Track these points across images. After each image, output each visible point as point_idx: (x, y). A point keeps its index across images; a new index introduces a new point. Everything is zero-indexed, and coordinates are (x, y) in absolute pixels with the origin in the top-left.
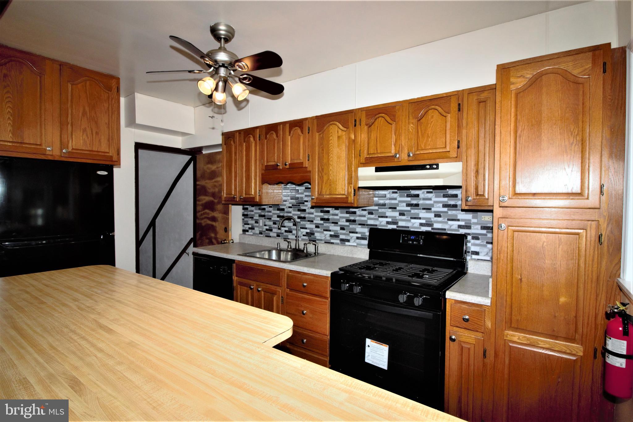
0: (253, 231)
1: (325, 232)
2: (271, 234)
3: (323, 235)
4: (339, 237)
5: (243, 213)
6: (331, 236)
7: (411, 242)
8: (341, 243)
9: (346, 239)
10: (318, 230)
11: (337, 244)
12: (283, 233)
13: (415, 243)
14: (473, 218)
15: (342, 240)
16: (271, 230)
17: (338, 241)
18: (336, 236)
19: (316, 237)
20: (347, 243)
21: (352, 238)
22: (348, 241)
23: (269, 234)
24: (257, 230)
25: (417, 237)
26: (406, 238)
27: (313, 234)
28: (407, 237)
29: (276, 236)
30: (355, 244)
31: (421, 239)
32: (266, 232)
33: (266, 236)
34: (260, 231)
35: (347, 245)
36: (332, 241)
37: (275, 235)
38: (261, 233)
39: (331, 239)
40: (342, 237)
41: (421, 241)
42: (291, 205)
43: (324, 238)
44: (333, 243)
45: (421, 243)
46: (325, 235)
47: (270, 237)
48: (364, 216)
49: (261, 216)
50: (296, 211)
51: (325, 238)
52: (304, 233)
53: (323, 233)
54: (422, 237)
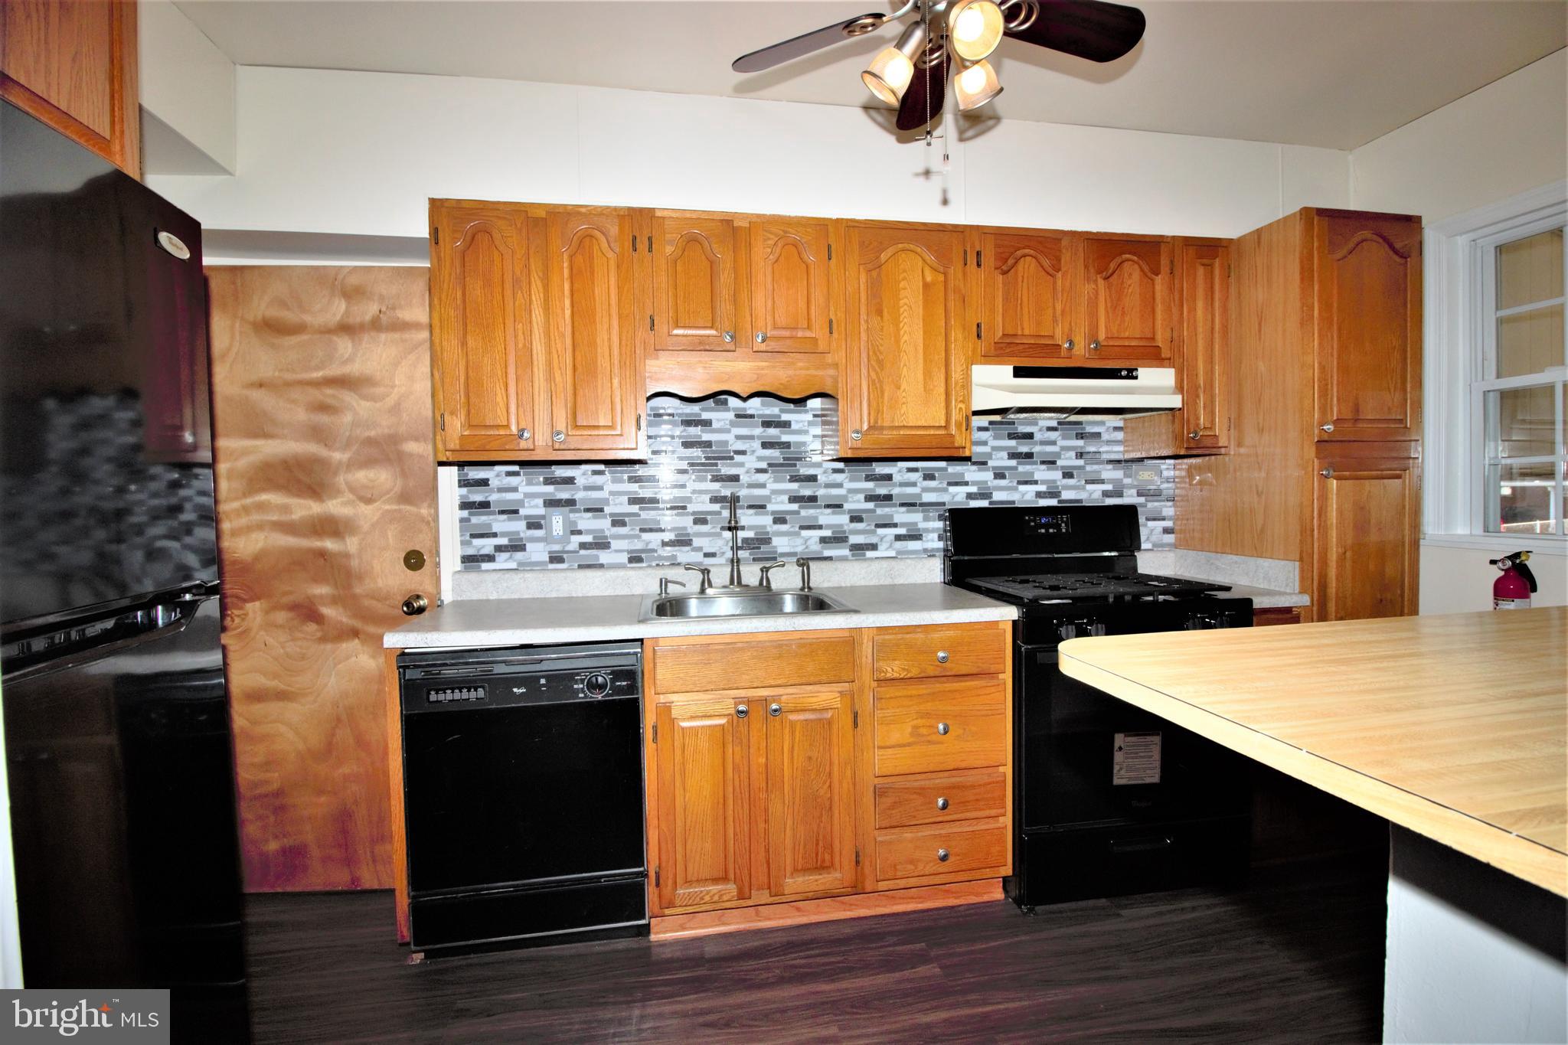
0: (519, 555)
1: (805, 533)
2: (604, 557)
3: (799, 541)
4: (847, 541)
5: (461, 496)
6: (823, 540)
7: (1043, 531)
8: (853, 555)
9: (866, 544)
10: (784, 528)
11: (843, 559)
13: (1051, 531)
14: (1126, 476)
15: (858, 549)
16: (602, 544)
17: (846, 552)
18: (839, 539)
19: (775, 547)
20: (869, 554)
21: (884, 540)
22: (874, 547)
23: (597, 557)
24: (537, 552)
25: (1053, 519)
26: (1033, 524)
27: (767, 541)
28: (1034, 521)
29: (626, 561)
30: (893, 554)
31: (1063, 522)
32: (583, 552)
33: (580, 567)
34: (550, 552)
35: (871, 559)
36: (827, 553)
37: (624, 558)
38: (556, 559)
39: (824, 548)
40: (854, 539)
41: (1063, 525)
42: (683, 466)
43: (804, 547)
44: (830, 558)
45: (1064, 530)
46: (806, 540)
47: (601, 566)
48: (914, 484)
49: (556, 503)
50: (705, 482)
51: (807, 547)
53: (797, 534)
54: (1062, 518)
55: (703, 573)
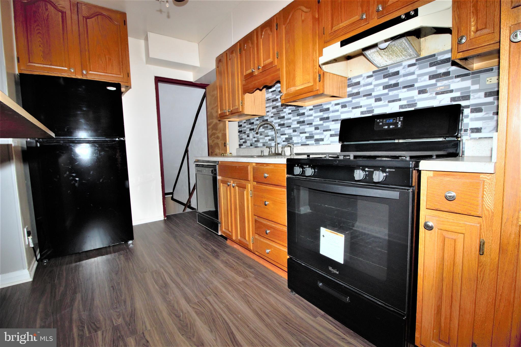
0: (246, 144)
1: (302, 135)
2: (259, 145)
3: (300, 138)
4: (313, 138)
5: (239, 129)
6: (307, 138)
7: (386, 127)
8: (316, 143)
9: (320, 139)
10: (295, 133)
11: (312, 145)
12: (267, 142)
13: (391, 127)
14: (473, 84)
15: (317, 141)
16: (258, 141)
17: (313, 142)
18: (310, 137)
19: (293, 141)
20: (321, 143)
21: (326, 137)
22: (322, 140)
23: (257, 144)
24: (248, 143)
25: (394, 120)
26: (381, 124)
27: (291, 139)
28: (382, 122)
30: (329, 142)
31: (400, 121)
32: (255, 143)
33: (255, 147)
34: (250, 143)
35: (321, 145)
36: (308, 143)
37: (261, 145)
38: (251, 145)
39: (307, 141)
40: (316, 137)
41: (400, 123)
42: (272, 115)
43: (301, 140)
44: (308, 145)
45: (399, 126)
46: (302, 138)
47: (258, 147)
48: (337, 111)
49: (251, 130)
50: (277, 119)
51: (302, 140)
52: (284, 139)
53: (299, 136)
54: (400, 118)
55: (269, 149)
